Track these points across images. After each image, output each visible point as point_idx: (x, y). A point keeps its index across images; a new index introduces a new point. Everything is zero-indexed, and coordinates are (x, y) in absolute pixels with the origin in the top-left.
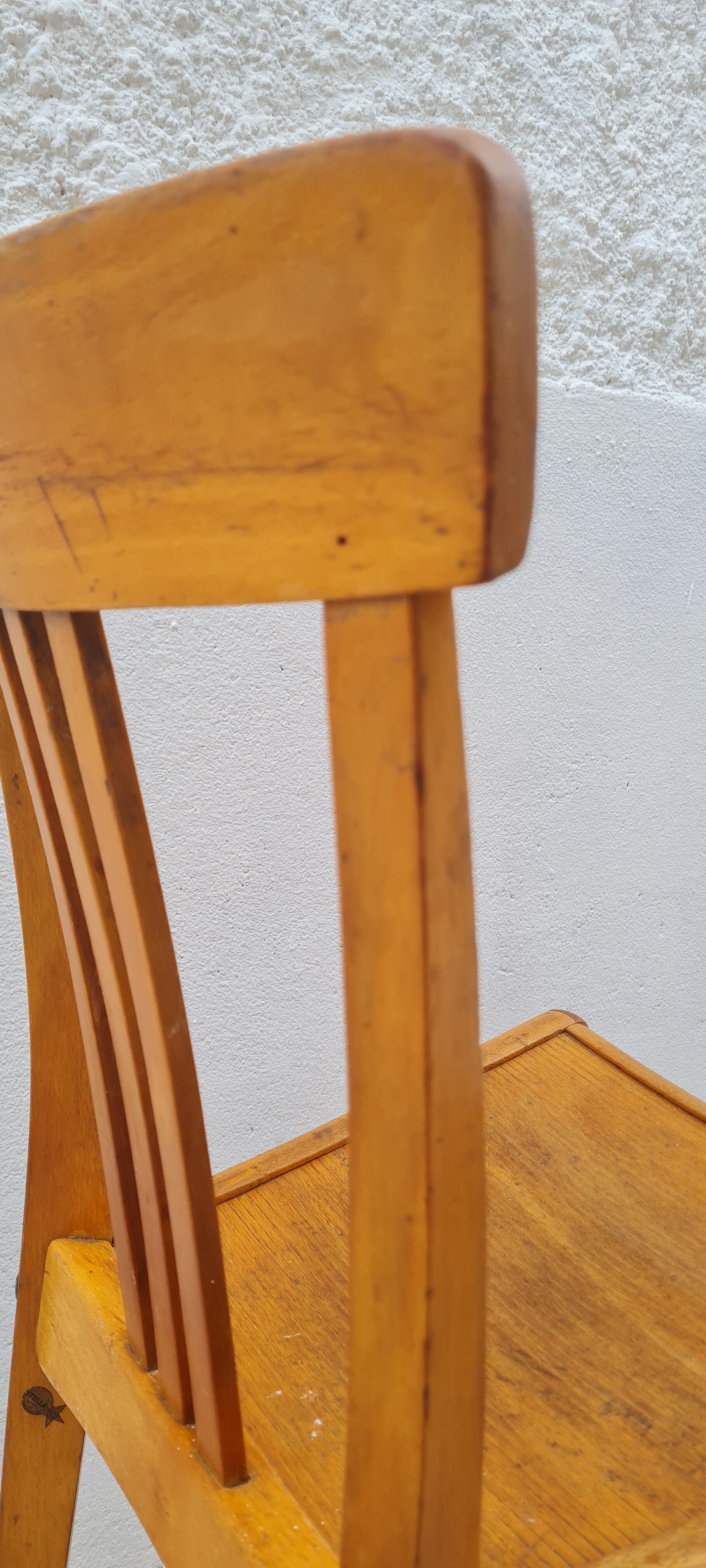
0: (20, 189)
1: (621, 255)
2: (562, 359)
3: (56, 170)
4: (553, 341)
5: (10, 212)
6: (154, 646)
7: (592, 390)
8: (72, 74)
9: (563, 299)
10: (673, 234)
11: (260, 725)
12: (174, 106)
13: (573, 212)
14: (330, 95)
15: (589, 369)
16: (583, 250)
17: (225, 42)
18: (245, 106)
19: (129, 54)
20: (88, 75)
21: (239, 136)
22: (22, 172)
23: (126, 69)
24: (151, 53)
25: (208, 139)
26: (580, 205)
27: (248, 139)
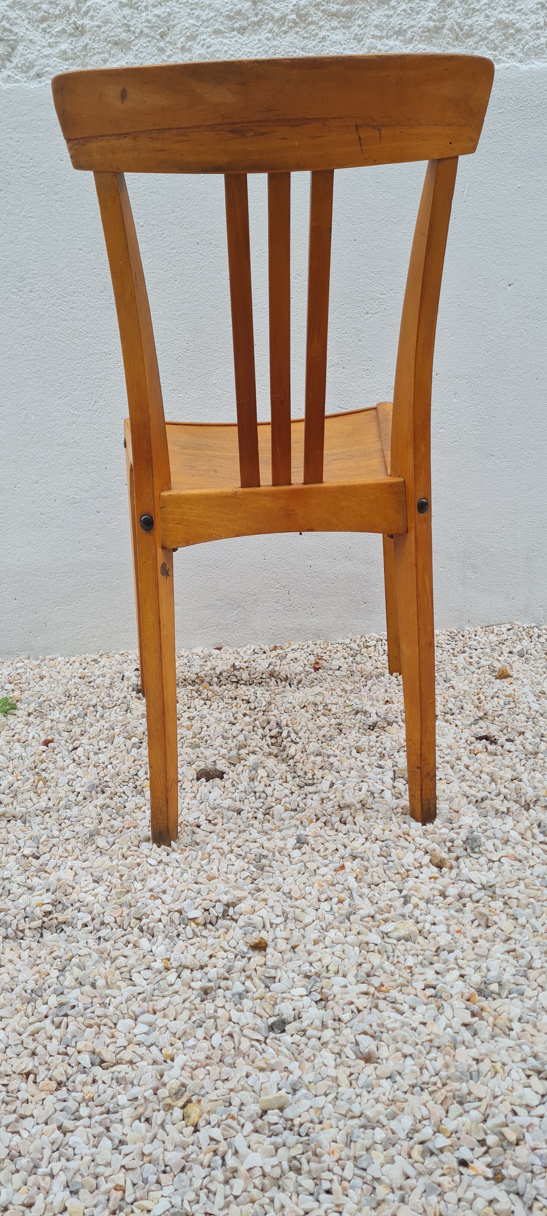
0: (59, 32)
3: (73, 19)
4: (352, 48)
5: (56, 43)
9: (359, 22)
22: (60, 23)
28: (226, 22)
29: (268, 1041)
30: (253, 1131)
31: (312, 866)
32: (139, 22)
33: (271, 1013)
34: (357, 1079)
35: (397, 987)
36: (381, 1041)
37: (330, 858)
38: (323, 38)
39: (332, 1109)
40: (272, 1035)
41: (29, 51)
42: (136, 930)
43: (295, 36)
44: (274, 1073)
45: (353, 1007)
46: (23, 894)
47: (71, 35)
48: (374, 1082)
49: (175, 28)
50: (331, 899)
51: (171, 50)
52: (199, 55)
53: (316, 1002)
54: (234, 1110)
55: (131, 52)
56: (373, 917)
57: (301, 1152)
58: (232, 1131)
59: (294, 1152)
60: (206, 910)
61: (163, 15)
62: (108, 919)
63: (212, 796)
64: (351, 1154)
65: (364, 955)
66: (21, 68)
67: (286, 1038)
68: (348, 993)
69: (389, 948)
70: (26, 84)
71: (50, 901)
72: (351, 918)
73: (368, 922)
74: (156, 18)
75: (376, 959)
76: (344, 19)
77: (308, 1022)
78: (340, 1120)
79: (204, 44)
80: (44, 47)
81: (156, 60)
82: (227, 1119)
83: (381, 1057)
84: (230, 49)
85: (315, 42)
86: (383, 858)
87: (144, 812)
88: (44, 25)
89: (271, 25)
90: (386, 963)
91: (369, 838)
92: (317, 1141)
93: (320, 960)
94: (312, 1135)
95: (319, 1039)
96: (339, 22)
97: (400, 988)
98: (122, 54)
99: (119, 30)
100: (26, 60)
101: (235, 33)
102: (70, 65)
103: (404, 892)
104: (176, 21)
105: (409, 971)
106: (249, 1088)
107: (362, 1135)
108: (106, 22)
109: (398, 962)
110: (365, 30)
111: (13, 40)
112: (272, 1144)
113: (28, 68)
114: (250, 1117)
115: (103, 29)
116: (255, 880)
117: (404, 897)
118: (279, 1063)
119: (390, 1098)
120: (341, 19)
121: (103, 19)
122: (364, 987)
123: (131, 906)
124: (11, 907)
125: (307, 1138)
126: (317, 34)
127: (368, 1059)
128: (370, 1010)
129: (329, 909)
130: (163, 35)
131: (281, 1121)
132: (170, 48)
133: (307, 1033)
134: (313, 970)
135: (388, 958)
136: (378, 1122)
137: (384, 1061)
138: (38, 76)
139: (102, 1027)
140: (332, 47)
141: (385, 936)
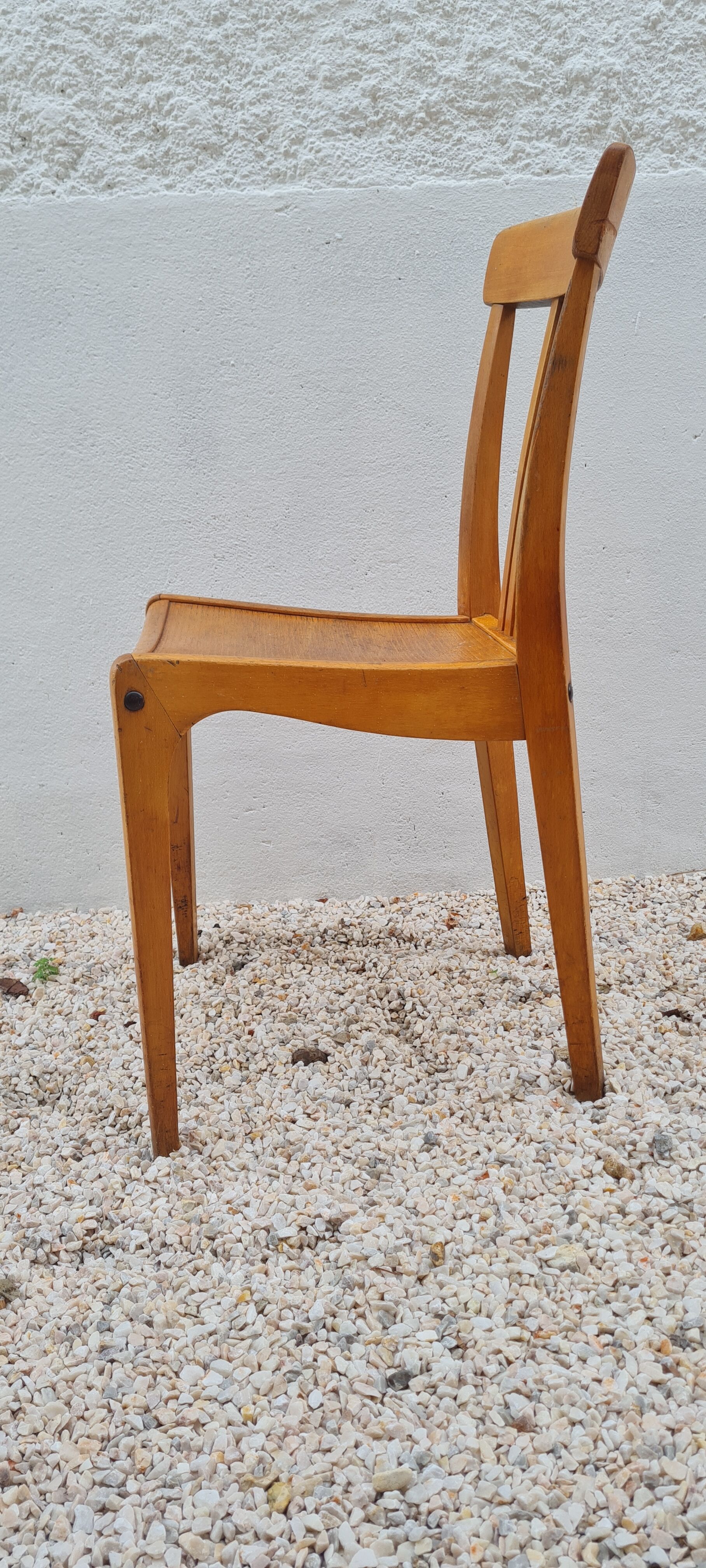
0: (135, 135)
1: (555, 77)
2: (505, 162)
3: (153, 119)
4: (494, 152)
5: (132, 148)
6: (221, 376)
7: (529, 181)
8: (157, 66)
9: (503, 121)
10: (602, 51)
11: (290, 421)
12: (216, 66)
13: (504, 58)
14: (313, 32)
15: (528, 165)
16: (513, 84)
17: (242, 21)
18: (258, 55)
19: (187, 46)
20: (166, 63)
21: (255, 73)
22: (137, 125)
23: (186, 55)
24: (200, 41)
25: (237, 79)
26: (509, 52)
27: (261, 73)
28: (339, 122)
29: (386, 1399)
30: (364, 1521)
31: (445, 1173)
32: (234, 123)
33: (390, 1363)
34: (507, 1453)
35: (561, 1332)
36: (539, 1402)
37: (469, 1163)
38: (458, 140)
39: (473, 1492)
40: (390, 1391)
41: (98, 157)
42: (208, 1253)
43: (424, 137)
44: (393, 1441)
45: (500, 1357)
46: (59, 1204)
47: (150, 138)
48: (531, 1457)
49: (277, 130)
50: (470, 1216)
51: (272, 156)
52: (306, 161)
53: (451, 1350)
54: (337, 1490)
55: (222, 158)
56: (527, 1240)
57: (430, 1550)
58: (335, 1519)
59: (420, 1549)
60: (303, 1229)
61: (262, 115)
62: (171, 1239)
63: (311, 1084)
64: (499, 1553)
65: (515, 1290)
66: (88, 177)
67: (409, 1396)
68: (494, 1338)
69: (550, 1280)
70: (94, 197)
71: (94, 1214)
72: (498, 1240)
73: (520, 1246)
74: (254, 117)
75: (532, 1295)
76: (484, 118)
77: (440, 1375)
78: (483, 1507)
79: (312, 149)
80: (117, 152)
81: (253, 167)
82: (328, 1502)
83: (540, 1424)
84: (343, 154)
85: (449, 145)
86: (540, 1164)
87: (222, 1103)
88: (118, 127)
89: (394, 125)
90: (546, 1299)
91: (522, 1138)
92: (452, 1535)
93: (455, 1295)
94: (445, 1526)
95: (455, 1399)
96: (478, 121)
97: (564, 1333)
98: (212, 161)
99: (209, 132)
100: (94, 168)
101: (351, 135)
102: (147, 173)
103: (569, 1208)
104: (279, 121)
105: (577, 1311)
106: (359, 1462)
107: (515, 1528)
108: (193, 123)
109: (562, 1299)
110: (510, 130)
111: (79, 145)
112: (389, 1537)
113: (97, 177)
114: (360, 1500)
115: (189, 131)
116: (368, 1191)
117: (569, 1214)
118: (399, 1429)
119: (553, 1479)
120: (480, 117)
121: (189, 120)
122: (516, 1332)
123: (202, 1222)
124: (43, 1222)
125: (437, 1530)
126: (451, 135)
127: (522, 1426)
128: (525, 1361)
129: (468, 1229)
130: (262, 138)
131: (403, 1507)
132: (271, 153)
133: (438, 1390)
134: (446, 1308)
135: (548, 1294)
136: (536, 1511)
137: (544, 1429)
138: (109, 186)
139: (159, 1377)
140: (470, 150)
141: (544, 1264)
